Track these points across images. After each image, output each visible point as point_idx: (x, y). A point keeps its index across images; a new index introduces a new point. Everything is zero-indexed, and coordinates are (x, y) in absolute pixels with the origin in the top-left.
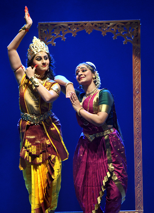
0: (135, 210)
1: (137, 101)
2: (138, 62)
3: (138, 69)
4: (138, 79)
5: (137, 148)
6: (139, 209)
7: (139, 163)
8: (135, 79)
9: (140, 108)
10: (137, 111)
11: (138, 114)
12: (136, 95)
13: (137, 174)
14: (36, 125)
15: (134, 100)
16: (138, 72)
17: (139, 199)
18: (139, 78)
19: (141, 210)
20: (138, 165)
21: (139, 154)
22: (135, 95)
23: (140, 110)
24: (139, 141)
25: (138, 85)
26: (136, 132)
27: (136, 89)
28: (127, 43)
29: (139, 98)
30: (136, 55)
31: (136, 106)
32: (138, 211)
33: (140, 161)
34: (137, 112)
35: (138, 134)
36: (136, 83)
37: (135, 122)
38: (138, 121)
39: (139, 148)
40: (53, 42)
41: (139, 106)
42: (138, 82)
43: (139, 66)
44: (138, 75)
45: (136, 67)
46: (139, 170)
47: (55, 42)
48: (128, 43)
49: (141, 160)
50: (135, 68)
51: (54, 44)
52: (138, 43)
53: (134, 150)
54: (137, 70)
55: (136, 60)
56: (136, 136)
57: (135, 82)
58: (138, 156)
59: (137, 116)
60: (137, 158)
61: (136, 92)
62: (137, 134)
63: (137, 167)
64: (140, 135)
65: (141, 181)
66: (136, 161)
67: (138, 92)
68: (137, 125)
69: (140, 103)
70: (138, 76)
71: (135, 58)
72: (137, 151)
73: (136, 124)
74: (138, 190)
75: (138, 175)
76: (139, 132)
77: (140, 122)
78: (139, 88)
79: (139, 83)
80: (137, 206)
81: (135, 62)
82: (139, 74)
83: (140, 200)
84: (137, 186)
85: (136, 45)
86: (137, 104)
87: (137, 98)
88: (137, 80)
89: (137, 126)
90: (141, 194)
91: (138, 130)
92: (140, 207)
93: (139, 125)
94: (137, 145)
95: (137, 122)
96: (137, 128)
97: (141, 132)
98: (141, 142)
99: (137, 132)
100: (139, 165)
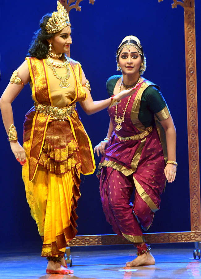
0: (190, 231)
1: (192, 84)
2: (191, 31)
3: (192, 41)
4: (192, 54)
5: (192, 147)
6: (196, 229)
7: (194, 168)
8: (189, 55)
9: (195, 93)
10: (192, 97)
11: (192, 102)
12: (190, 76)
13: (193, 182)
14: (60, 121)
15: (188, 83)
16: (192, 46)
17: (196, 216)
18: (194, 53)
19: (199, 231)
20: (193, 170)
21: (195, 155)
22: (188, 76)
23: (195, 95)
24: (195, 137)
25: (192, 63)
26: (190, 126)
27: (189, 68)
28: (176, 7)
29: (194, 80)
30: (189, 23)
31: (190, 91)
32: (194, 232)
33: (196, 165)
34: (192, 99)
35: (193, 128)
36: (190, 60)
37: (189, 112)
38: (194, 111)
39: (195, 147)
40: (78, 6)
41: (194, 90)
42: (192, 58)
43: (193, 37)
44: (192, 49)
45: (190, 38)
46: (195, 176)
47: (80, 5)
48: (178, 6)
49: (198, 163)
50: (187, 40)
51: (79, 8)
52: (191, 7)
53: (189, 150)
54: (190, 43)
55: (189, 29)
56: (190, 131)
57: (188, 59)
58: (193, 157)
59: (191, 105)
60: (193, 161)
61: (189, 72)
62: (191, 128)
63: (193, 173)
64: (196, 130)
65: (198, 192)
66: (191, 165)
67: (192, 72)
68: (192, 116)
69: (196, 86)
70: (192, 51)
71: (187, 27)
72: (192, 152)
73: (190, 115)
74: (193, 204)
75: (194, 184)
76: (194, 125)
77: (195, 113)
78: (194, 67)
79: (194, 60)
80: (193, 225)
81: (188, 32)
82: (194, 48)
83: (198, 217)
84: (193, 199)
85: (189, 9)
86: (192, 89)
87: (192, 80)
88: (191, 56)
89: (192, 118)
90: (198, 209)
91: (193, 123)
92: (197, 227)
93: (194, 116)
94: (192, 143)
95: (192, 113)
96: (191, 120)
97: (197, 126)
98: (197, 139)
99: (192, 126)
100: (196, 170)
